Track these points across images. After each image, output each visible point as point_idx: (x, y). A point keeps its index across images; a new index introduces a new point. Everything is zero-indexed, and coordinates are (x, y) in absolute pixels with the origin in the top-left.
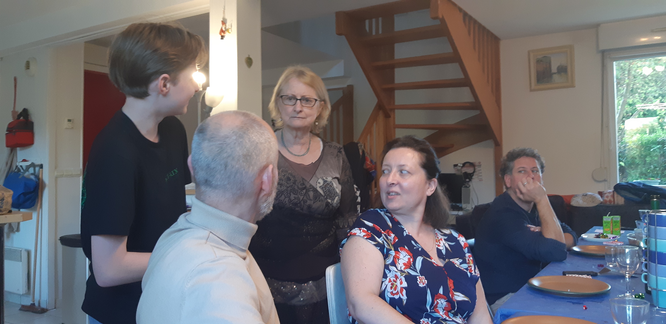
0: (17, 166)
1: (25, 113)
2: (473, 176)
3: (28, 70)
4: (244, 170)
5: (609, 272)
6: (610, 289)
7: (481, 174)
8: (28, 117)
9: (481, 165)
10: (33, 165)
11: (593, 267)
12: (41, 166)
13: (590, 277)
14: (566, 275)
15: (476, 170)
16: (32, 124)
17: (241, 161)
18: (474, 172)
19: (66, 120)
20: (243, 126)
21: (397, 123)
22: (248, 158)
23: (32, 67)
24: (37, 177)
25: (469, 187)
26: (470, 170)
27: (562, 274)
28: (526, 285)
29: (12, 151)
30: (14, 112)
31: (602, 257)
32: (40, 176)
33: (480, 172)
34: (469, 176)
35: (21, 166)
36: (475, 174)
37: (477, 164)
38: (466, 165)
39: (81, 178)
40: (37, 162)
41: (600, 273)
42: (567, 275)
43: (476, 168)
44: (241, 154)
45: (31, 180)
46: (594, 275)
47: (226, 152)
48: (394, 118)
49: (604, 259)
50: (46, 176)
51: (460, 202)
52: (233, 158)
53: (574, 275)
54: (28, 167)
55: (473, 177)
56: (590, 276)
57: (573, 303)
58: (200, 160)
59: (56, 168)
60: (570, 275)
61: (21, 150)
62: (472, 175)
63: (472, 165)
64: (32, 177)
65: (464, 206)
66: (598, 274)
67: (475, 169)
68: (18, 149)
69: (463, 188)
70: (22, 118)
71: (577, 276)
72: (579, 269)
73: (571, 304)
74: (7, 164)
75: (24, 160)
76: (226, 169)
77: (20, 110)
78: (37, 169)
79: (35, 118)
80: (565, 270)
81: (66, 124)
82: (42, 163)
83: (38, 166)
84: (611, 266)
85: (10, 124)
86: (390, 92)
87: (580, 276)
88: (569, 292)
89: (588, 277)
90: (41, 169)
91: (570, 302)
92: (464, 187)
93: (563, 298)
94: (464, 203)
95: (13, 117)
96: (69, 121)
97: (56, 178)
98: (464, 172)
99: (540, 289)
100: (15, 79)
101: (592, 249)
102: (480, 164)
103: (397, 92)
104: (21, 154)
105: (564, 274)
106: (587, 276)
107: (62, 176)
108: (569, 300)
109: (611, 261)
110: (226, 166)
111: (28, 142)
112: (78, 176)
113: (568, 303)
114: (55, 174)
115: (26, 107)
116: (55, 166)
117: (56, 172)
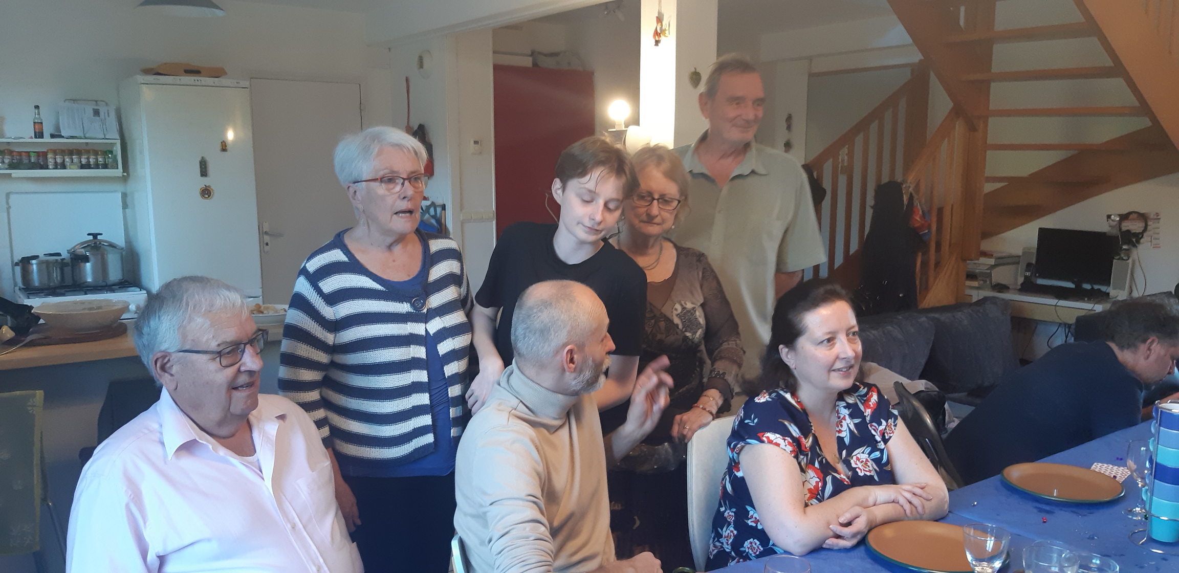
1: (422, 128)
2: (1142, 237)
3: (421, 69)
7: (1156, 236)
8: (426, 137)
9: (1159, 219)
10: (433, 204)
12: (444, 207)
15: (1149, 228)
18: (1145, 229)
19: (472, 141)
21: (989, 141)
23: (426, 64)
24: (439, 221)
25: (1128, 260)
26: (1134, 226)
30: (409, 127)
32: (442, 221)
33: (1157, 231)
34: (1133, 239)
36: (1145, 235)
37: (1152, 216)
38: (1131, 216)
39: (494, 222)
40: (439, 202)
43: (1150, 223)
45: (431, 225)
48: (985, 132)
50: (449, 223)
51: (1108, 284)
54: (428, 207)
55: (1142, 241)
59: (461, 210)
62: (1140, 236)
63: (1143, 217)
64: (433, 221)
65: (1113, 292)
67: (1146, 226)
69: (1114, 261)
77: (415, 124)
78: (439, 210)
79: (435, 137)
81: (472, 147)
82: (445, 203)
83: (439, 206)
86: (983, 87)
90: (443, 211)
92: (1118, 259)
94: (1114, 289)
96: (476, 142)
97: (462, 223)
98: (1124, 229)
100: (407, 80)
102: (1158, 216)
103: (994, 86)
107: (469, 220)
112: (490, 219)
114: (461, 218)
115: (422, 123)
116: (461, 206)
117: (461, 215)
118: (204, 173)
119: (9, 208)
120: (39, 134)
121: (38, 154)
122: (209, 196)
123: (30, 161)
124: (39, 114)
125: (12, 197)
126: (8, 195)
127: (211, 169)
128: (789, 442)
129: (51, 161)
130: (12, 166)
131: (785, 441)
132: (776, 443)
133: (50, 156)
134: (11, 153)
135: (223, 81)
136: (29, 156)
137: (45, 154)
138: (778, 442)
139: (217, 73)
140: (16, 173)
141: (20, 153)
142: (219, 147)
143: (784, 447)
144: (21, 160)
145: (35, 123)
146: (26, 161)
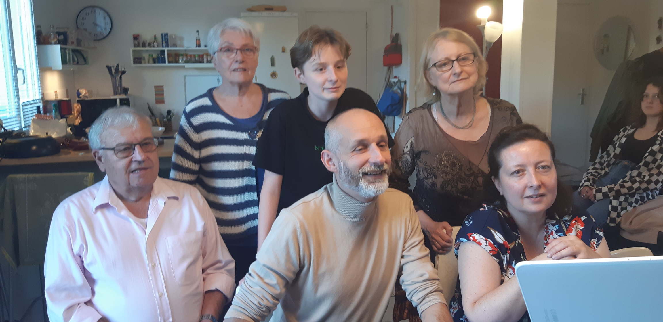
0: (390, 82)
1: (397, 35)
8: (398, 41)
10: (399, 81)
12: (405, 82)
16: (401, 46)
24: (402, 91)
29: (389, 69)
30: (391, 36)
32: (405, 91)
35: (393, 82)
40: (403, 79)
45: (399, 93)
50: (408, 92)
54: (397, 83)
61: (395, 68)
64: (399, 91)
70: (395, 41)
74: (386, 80)
75: (396, 77)
77: (394, 34)
79: (403, 41)
82: (406, 80)
83: (403, 82)
90: (405, 85)
95: (390, 40)
97: (415, 91)
100: (392, 8)
104: (395, 71)
111: (398, 62)
114: (415, 89)
115: (398, 32)
116: (415, 82)
117: (415, 87)
118: (273, 64)
119: (185, 84)
120: (199, 45)
121: (199, 56)
122: (275, 77)
123: (195, 59)
124: (198, 35)
125: (187, 78)
126: (185, 77)
127: (276, 62)
128: (489, 242)
129: (205, 60)
130: (187, 62)
133: (205, 57)
134: (186, 55)
135: (285, 14)
136: (195, 57)
137: (202, 56)
138: (481, 242)
139: (283, 9)
140: (187, 65)
141: (191, 56)
142: (281, 50)
143: (484, 247)
144: (191, 59)
145: (196, 40)
146: (193, 59)
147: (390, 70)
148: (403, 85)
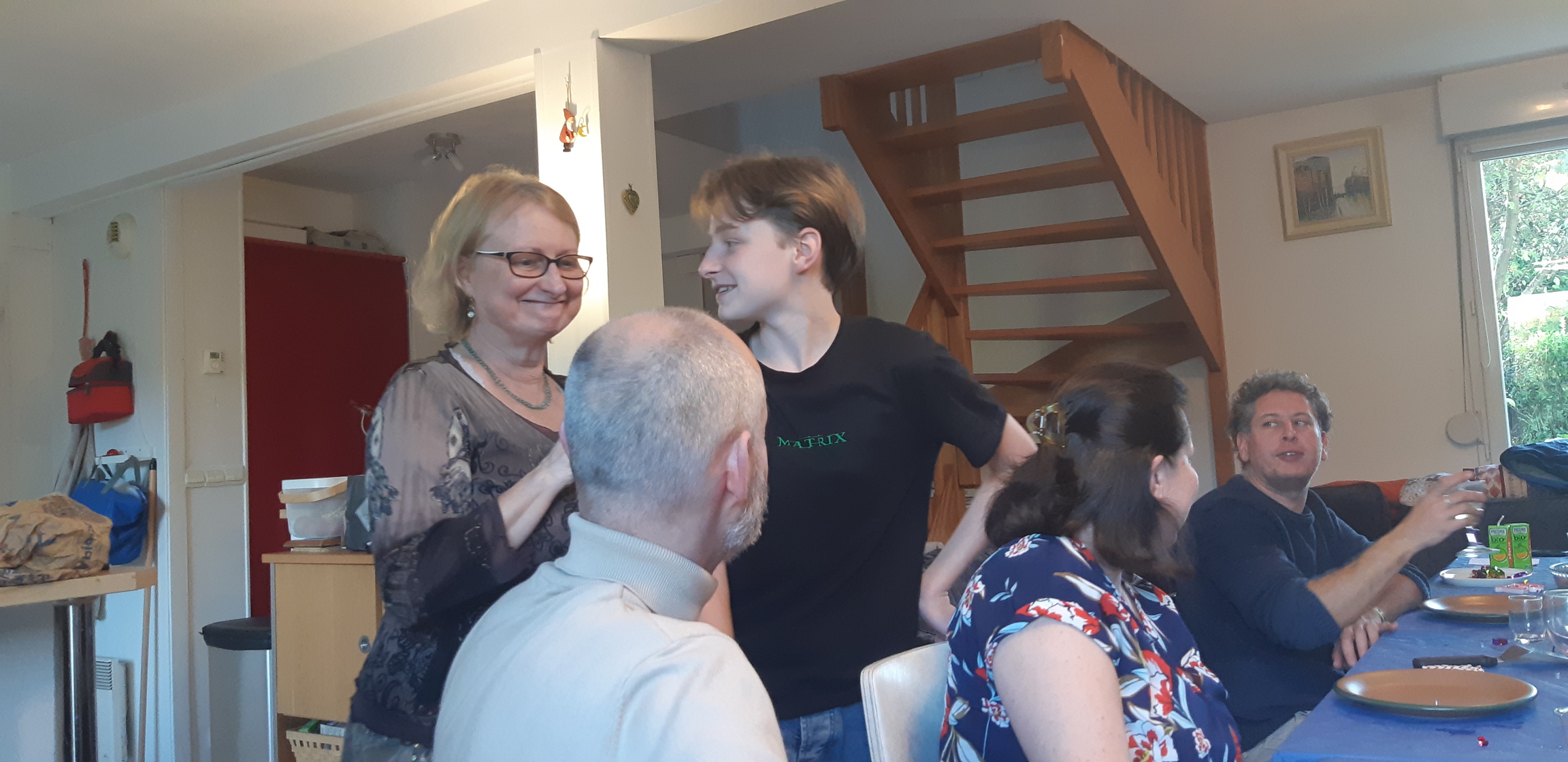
0: (95, 467)
1: (111, 342)
3: (114, 243)
4: (682, 442)
5: (1525, 656)
6: (1536, 696)
8: (118, 352)
10: (134, 462)
11: (1482, 646)
12: (153, 464)
13: (1481, 670)
14: (1421, 667)
16: (128, 367)
17: (674, 422)
19: (208, 355)
20: (677, 339)
21: (973, 327)
22: (691, 414)
23: (124, 234)
24: (144, 489)
27: (1412, 666)
28: (1332, 693)
29: (82, 431)
30: (85, 342)
31: (1502, 622)
32: (151, 488)
35: (105, 466)
39: (245, 487)
40: (144, 456)
41: (1501, 658)
42: (1424, 667)
44: (673, 405)
45: (131, 496)
46: (1489, 664)
47: (639, 402)
48: (967, 317)
49: (1507, 626)
50: (164, 489)
52: (656, 416)
53: (1440, 667)
54: (121, 468)
56: (1480, 666)
57: (1453, 733)
58: (581, 424)
59: (186, 468)
60: (1432, 667)
61: (103, 428)
64: (133, 490)
66: (1499, 661)
68: (97, 426)
70: (104, 354)
71: (1449, 667)
72: (1449, 653)
73: (1447, 733)
74: (72, 463)
75: (113, 452)
76: (639, 441)
77: (97, 335)
79: (136, 352)
80: (1417, 657)
81: (207, 364)
82: (154, 457)
83: (144, 463)
84: (1524, 641)
85: (76, 370)
86: (955, 255)
87: (1456, 667)
88: (1437, 707)
89: (1476, 669)
90: (152, 471)
91: (1444, 730)
93: (1426, 722)
95: (84, 354)
96: (214, 355)
97: (188, 488)
99: (1364, 701)
100: (86, 266)
101: (1473, 604)
103: (968, 255)
104: (104, 437)
105: (1417, 664)
106: (1472, 667)
107: (200, 485)
108: (1441, 727)
109: (1525, 631)
110: (640, 434)
111: (122, 410)
112: (238, 482)
113: (1439, 733)
114: (186, 481)
115: (113, 330)
116: (185, 462)
117: (186, 476)
128: (1076, 610)
131: (1069, 609)
132: (1053, 614)
138: (1057, 613)
143: (1069, 621)
147: (84, 437)
148: (143, 470)
